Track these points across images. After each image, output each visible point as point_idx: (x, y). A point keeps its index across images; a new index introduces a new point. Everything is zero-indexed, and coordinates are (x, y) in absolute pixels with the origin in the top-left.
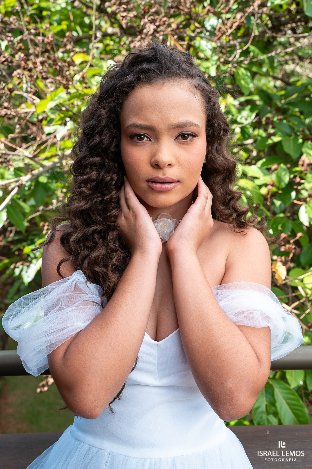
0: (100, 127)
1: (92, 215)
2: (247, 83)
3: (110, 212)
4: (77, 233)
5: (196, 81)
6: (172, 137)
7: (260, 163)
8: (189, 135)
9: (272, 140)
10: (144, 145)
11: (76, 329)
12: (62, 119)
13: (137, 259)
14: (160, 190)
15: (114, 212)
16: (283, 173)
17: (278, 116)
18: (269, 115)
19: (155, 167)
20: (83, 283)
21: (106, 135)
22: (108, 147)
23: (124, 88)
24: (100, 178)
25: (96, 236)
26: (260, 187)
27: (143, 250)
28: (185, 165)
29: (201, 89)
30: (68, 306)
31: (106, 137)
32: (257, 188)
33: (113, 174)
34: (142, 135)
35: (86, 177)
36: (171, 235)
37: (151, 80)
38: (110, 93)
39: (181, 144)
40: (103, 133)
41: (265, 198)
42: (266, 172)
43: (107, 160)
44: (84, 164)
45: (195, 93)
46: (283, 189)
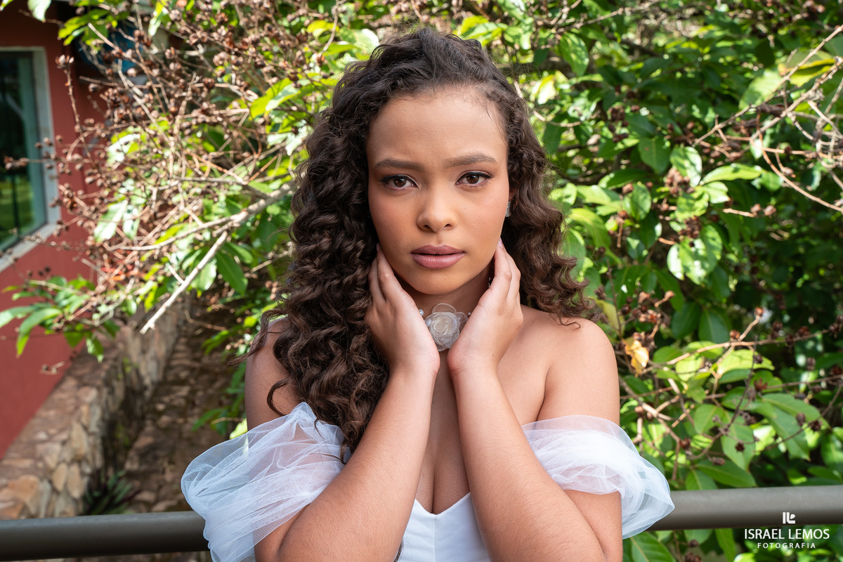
0: (332, 165)
1: (324, 308)
2: (579, 57)
3: (353, 303)
4: (300, 340)
5: (488, 87)
6: (451, 180)
7: (604, 182)
8: (479, 175)
9: (623, 143)
10: (405, 194)
11: (300, 503)
12: (291, 124)
13: (399, 383)
14: (433, 266)
15: (360, 304)
16: (641, 197)
17: (631, 106)
18: (617, 105)
19: (425, 229)
20: (310, 425)
21: (344, 177)
22: (348, 196)
23: (371, 102)
24: (337, 247)
25: (332, 343)
26: (605, 218)
27: (409, 368)
28: (474, 224)
29: (498, 99)
30: (285, 464)
31: (344, 182)
32: (601, 221)
33: (358, 241)
34: (402, 178)
35: (313, 246)
36: (455, 340)
37: (415, 88)
38: (347, 110)
39: (467, 190)
40: (338, 174)
41: (612, 237)
42: (615, 194)
43: (347, 218)
44: (310, 226)
45: (488, 106)
46: (642, 222)
